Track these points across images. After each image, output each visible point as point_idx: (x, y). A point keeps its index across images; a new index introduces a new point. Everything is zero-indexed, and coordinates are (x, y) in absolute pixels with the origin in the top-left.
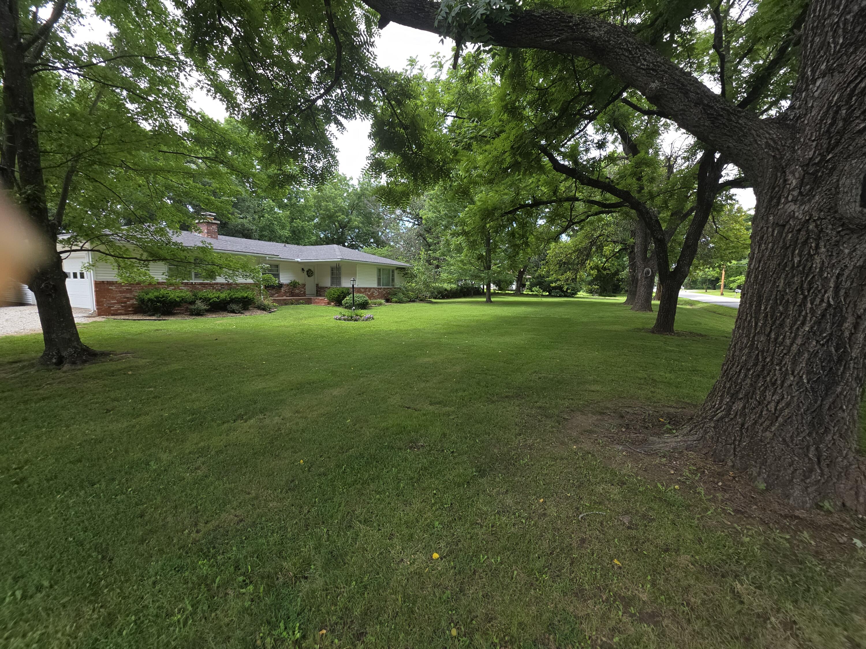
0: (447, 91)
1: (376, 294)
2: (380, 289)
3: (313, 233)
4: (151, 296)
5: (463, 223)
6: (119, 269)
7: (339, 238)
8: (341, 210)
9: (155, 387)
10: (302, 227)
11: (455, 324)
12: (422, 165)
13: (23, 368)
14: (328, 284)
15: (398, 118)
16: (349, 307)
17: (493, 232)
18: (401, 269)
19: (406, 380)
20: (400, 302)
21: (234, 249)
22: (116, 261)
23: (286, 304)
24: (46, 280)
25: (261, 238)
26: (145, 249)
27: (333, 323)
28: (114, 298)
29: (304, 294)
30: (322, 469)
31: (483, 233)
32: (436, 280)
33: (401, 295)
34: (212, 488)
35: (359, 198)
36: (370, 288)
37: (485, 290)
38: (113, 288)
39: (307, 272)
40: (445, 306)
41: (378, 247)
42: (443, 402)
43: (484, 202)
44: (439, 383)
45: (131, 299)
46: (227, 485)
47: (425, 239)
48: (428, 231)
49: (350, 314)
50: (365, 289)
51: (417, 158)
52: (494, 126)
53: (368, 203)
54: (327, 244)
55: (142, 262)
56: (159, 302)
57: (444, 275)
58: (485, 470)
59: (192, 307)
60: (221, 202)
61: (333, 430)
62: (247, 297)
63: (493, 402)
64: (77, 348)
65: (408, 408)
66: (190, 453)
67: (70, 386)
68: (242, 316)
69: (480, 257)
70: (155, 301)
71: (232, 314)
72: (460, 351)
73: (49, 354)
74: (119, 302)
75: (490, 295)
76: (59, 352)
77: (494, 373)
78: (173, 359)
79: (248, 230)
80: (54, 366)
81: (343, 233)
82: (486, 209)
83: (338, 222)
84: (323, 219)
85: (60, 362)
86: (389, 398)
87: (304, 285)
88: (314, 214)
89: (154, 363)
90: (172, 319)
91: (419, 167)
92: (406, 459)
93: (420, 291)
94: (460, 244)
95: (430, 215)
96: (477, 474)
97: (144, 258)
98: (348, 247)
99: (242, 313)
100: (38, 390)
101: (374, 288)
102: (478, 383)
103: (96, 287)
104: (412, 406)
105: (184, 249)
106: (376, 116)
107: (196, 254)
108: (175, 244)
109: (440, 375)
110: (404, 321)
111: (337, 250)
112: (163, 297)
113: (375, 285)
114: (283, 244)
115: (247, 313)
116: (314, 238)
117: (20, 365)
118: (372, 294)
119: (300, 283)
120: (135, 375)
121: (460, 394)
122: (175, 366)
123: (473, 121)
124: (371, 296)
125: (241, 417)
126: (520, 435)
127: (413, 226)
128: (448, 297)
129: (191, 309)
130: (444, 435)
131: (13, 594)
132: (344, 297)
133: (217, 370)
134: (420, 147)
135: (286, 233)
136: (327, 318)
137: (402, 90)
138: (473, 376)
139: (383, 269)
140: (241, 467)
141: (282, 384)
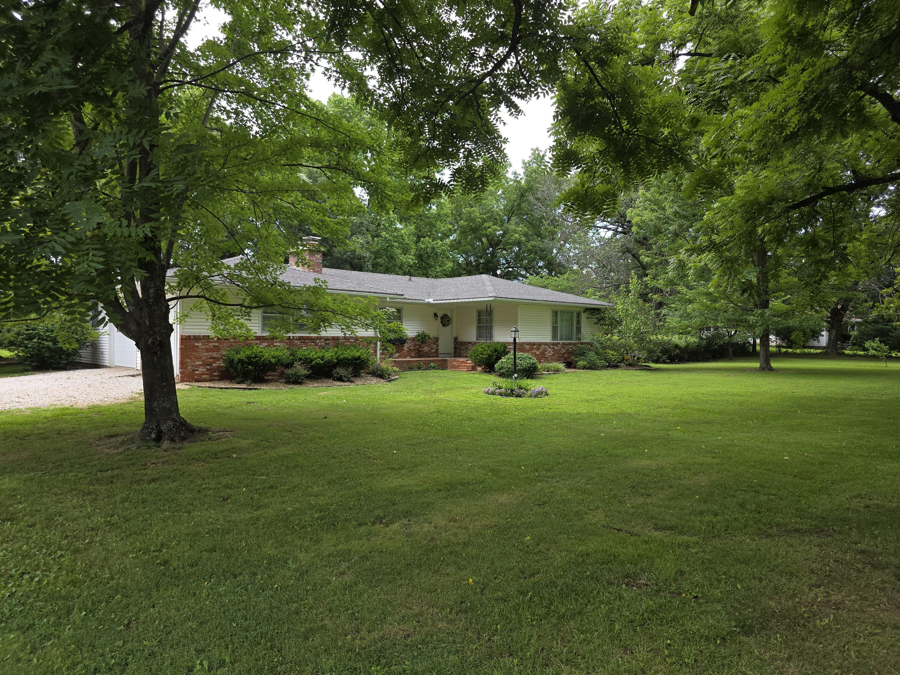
0: (678, 16)
1: (549, 352)
2: (557, 344)
3: (448, 258)
4: (242, 355)
5: (712, 229)
6: (213, 320)
7: (488, 262)
8: (493, 218)
9: (268, 475)
10: (433, 248)
11: (695, 406)
12: (638, 148)
13: (123, 443)
14: (473, 338)
15: (599, 84)
16: (506, 374)
17: (771, 241)
18: (593, 311)
19: (611, 490)
20: (590, 368)
21: (344, 287)
22: (212, 309)
23: (411, 369)
24: (153, 335)
25: (376, 268)
26: (249, 291)
27: (483, 399)
28: (199, 358)
29: (437, 354)
30: (500, 594)
31: (749, 243)
32: (657, 329)
33: (592, 356)
34: (366, 596)
35: (522, 195)
36: (540, 344)
37: (758, 348)
38: (199, 344)
39: (442, 318)
40: (676, 377)
41: (550, 274)
42: (677, 527)
43: (750, 190)
44: (670, 499)
45: (217, 359)
46: (382, 596)
47: (636, 257)
48: (643, 242)
49: (509, 386)
50: (532, 344)
51: (630, 139)
52: (766, 64)
53: (535, 202)
54: (469, 273)
55: (244, 309)
56: (250, 363)
57: (673, 320)
58: (751, 627)
59: (289, 371)
60: (338, 223)
61: (507, 548)
62: (359, 357)
63: (769, 536)
64: (176, 421)
65: (619, 530)
66: (329, 556)
67: (175, 468)
68: (352, 386)
69: (746, 288)
70: (246, 363)
71: (339, 383)
72: (707, 452)
73: (149, 428)
74: (204, 364)
75: (769, 356)
76: (158, 426)
77: (774, 492)
78: (279, 441)
79: (360, 259)
80: (154, 443)
81: (493, 254)
82: (756, 202)
83: (487, 236)
84: (464, 233)
85: (158, 439)
86: (586, 514)
87: (437, 339)
88: (450, 226)
89: (257, 446)
90: (264, 387)
91: (633, 151)
92: (621, 598)
93: (628, 349)
94: (706, 265)
95: (647, 215)
96: (738, 630)
97: (246, 304)
98: (501, 276)
99: (351, 382)
100: (145, 469)
101: (546, 344)
102: (742, 505)
103: (181, 344)
104: (626, 528)
105: (292, 291)
106: (564, 87)
107: (305, 296)
108: (282, 284)
109: (670, 487)
110: (601, 400)
111: (487, 283)
112: (256, 357)
113: (547, 338)
114: (408, 277)
115: (359, 382)
116: (450, 264)
117: (120, 439)
118: (543, 353)
119: (431, 337)
120: (240, 458)
121: (707, 518)
122: (283, 451)
123: (727, 59)
124: (542, 357)
125: (379, 520)
126: (819, 586)
127: (615, 235)
128: (681, 360)
129: (288, 374)
130: (682, 573)
131: (201, 664)
132: (498, 358)
133: (335, 458)
134: (634, 121)
135: (410, 259)
136: (474, 391)
137: (608, 44)
138: (732, 493)
139: (562, 312)
140: (395, 579)
141: (425, 482)
